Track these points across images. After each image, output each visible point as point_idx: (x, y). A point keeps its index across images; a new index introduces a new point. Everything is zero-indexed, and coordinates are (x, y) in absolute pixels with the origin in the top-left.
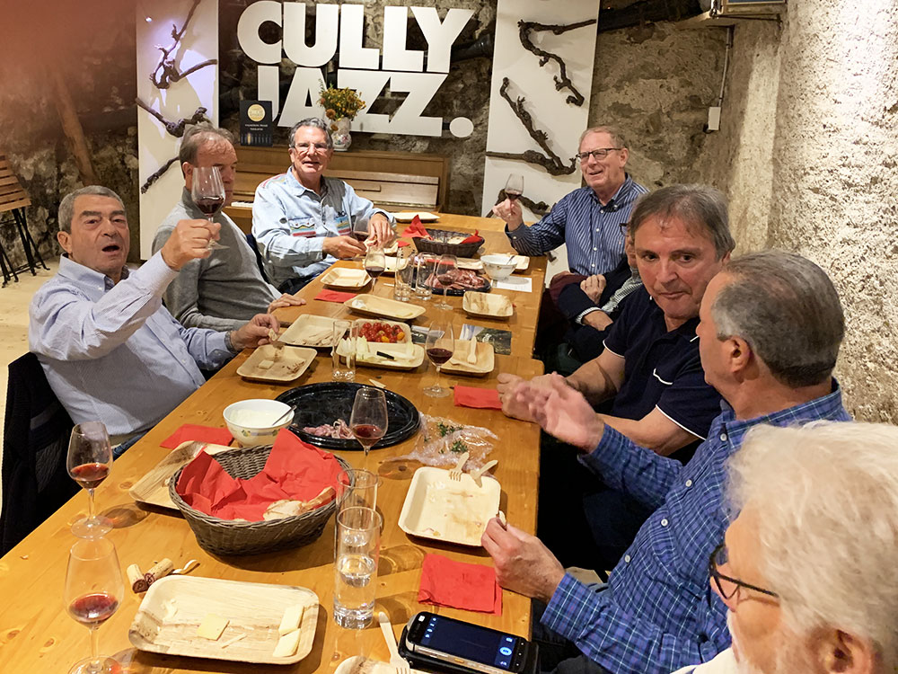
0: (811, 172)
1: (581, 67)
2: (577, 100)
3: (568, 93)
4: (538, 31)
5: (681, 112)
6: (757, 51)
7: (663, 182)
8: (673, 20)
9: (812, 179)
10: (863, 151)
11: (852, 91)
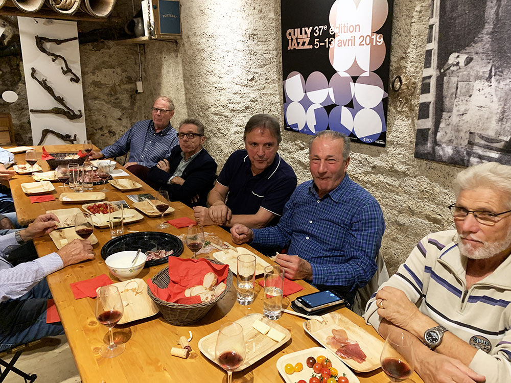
0: (212, 107)
1: (74, 63)
2: (75, 80)
3: (71, 76)
4: (48, 42)
5: (124, 84)
6: (164, 55)
7: (122, 118)
8: (114, 40)
9: (213, 109)
10: (239, 97)
11: (229, 73)
